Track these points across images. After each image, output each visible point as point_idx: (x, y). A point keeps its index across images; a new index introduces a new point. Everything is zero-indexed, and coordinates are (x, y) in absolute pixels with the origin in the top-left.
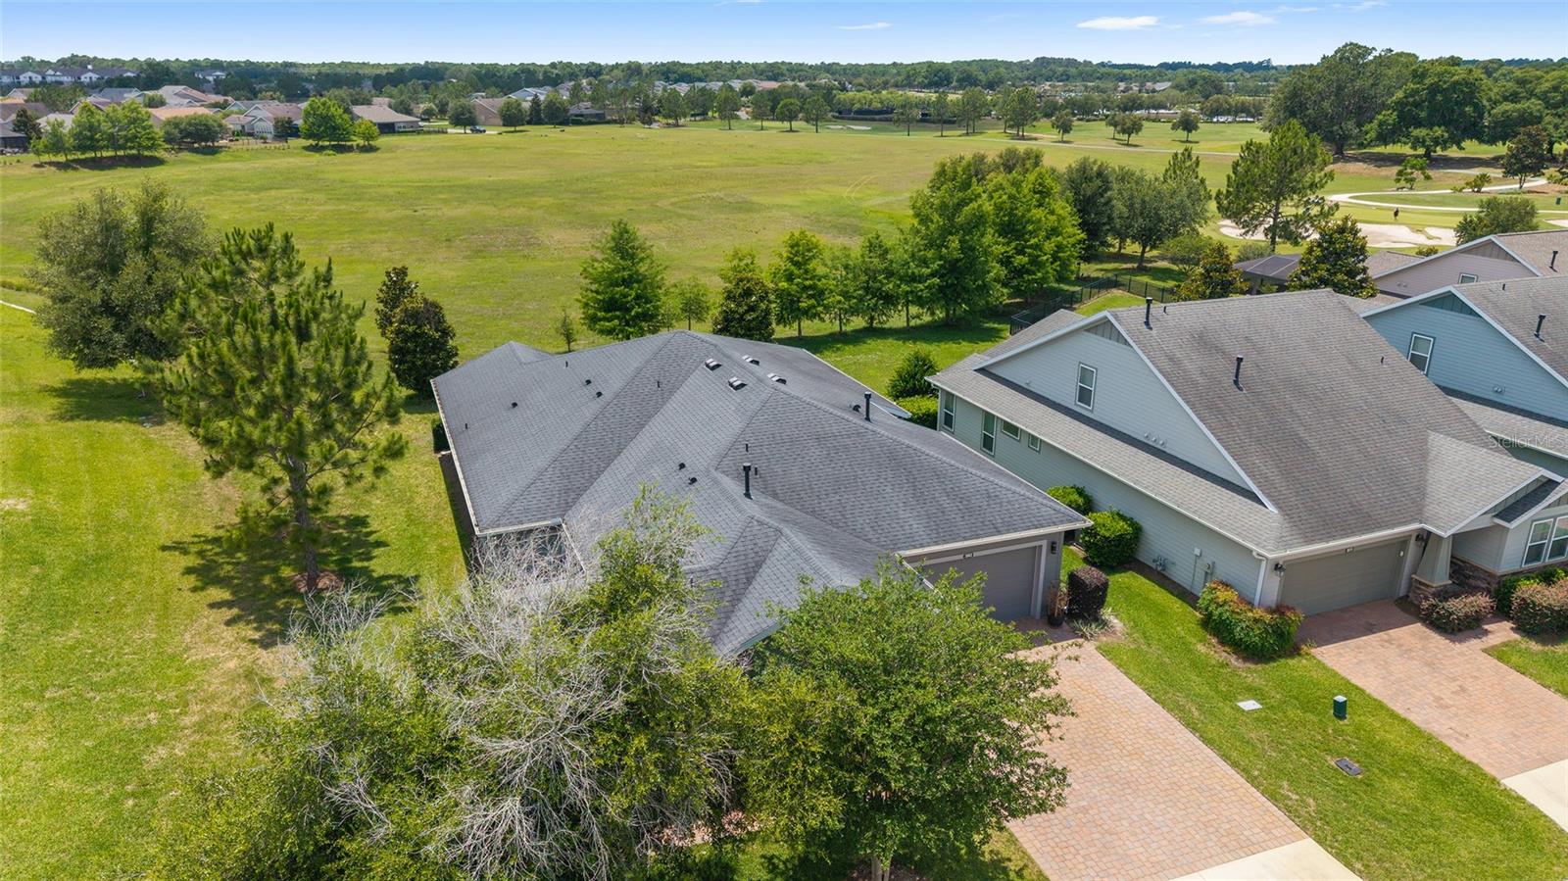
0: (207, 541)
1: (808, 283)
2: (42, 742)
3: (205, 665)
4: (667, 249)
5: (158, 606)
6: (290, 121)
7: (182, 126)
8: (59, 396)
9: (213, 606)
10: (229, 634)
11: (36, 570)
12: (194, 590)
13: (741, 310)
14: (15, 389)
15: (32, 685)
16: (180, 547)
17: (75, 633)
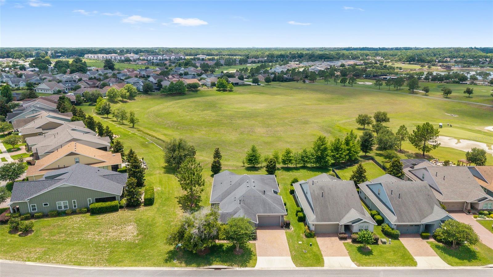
0: (180, 197)
1: (288, 158)
2: (161, 220)
3: (178, 214)
4: (282, 134)
5: (174, 206)
6: (214, 83)
7: (191, 86)
8: (164, 169)
9: (180, 207)
10: (181, 211)
11: (161, 199)
12: (178, 204)
13: (269, 165)
14: (159, 167)
15: (161, 214)
16: (177, 198)
17: (165, 208)
